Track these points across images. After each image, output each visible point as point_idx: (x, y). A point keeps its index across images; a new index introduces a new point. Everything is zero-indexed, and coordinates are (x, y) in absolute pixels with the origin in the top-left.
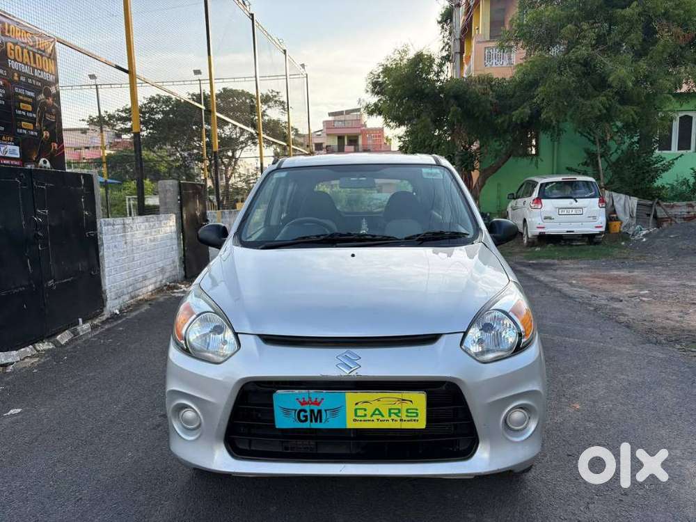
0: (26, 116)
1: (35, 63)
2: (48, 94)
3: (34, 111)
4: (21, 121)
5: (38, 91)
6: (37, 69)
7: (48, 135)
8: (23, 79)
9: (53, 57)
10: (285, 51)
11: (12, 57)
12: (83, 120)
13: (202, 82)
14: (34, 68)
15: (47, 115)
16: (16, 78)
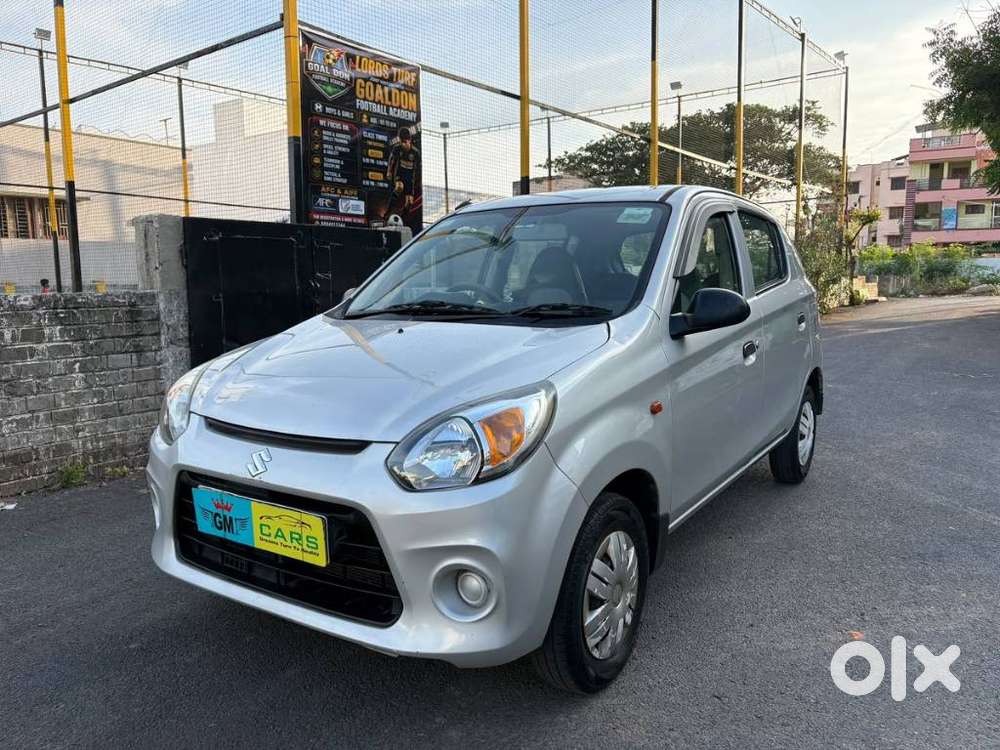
0: (375, 165)
1: (390, 99)
2: (405, 136)
3: (385, 158)
4: (368, 171)
5: (392, 133)
6: (393, 107)
7: (402, 186)
8: (374, 120)
9: (414, 90)
10: (803, 35)
11: (362, 96)
12: (540, 166)
13: (683, 98)
14: (388, 106)
15: (402, 162)
16: (365, 120)
